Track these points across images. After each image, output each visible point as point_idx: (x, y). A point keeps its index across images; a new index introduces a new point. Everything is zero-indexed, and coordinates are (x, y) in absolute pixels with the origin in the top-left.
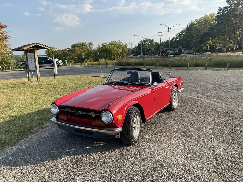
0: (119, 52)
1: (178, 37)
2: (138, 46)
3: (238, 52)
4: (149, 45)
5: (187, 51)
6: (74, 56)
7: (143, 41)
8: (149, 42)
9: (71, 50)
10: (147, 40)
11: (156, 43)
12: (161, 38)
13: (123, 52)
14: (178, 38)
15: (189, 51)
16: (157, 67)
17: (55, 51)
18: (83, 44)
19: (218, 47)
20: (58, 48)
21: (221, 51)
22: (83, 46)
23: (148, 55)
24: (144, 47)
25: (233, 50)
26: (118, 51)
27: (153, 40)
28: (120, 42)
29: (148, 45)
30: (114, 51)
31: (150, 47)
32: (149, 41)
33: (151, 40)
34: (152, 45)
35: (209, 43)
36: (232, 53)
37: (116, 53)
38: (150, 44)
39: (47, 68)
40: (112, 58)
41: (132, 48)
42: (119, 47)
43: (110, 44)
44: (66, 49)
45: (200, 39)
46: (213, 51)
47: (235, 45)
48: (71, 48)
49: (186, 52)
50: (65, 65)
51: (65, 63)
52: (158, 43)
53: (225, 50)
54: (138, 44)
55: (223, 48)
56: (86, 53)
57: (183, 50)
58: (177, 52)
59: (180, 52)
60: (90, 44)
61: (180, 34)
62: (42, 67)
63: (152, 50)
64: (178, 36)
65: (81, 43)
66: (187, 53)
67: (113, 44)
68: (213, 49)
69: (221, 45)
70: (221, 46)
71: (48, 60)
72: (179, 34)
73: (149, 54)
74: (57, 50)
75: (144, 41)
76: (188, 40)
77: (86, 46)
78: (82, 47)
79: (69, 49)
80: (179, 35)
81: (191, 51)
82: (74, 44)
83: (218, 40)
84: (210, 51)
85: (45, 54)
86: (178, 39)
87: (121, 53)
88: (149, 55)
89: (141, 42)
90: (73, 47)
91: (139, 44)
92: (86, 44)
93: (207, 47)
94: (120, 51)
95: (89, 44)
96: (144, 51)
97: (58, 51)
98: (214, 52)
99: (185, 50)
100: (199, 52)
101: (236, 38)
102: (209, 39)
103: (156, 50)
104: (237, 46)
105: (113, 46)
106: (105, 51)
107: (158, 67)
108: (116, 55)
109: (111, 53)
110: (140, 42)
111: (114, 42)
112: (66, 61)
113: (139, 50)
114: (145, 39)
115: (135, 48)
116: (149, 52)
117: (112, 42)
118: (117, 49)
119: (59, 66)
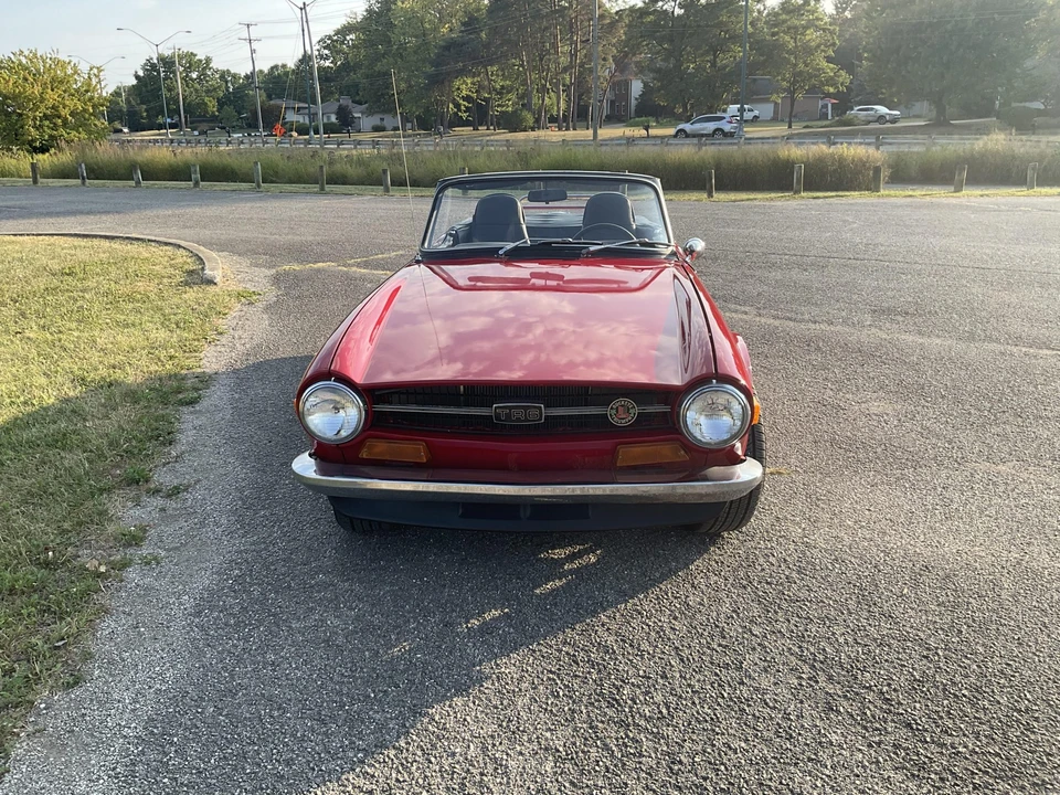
0: (65, 112)
1: (327, 52)
2: (135, 82)
3: (574, 129)
4: (192, 79)
5: (375, 120)
7: (159, 60)
8: (189, 69)
10: (180, 57)
11: (224, 75)
12: (253, 51)
14: (327, 58)
15: (382, 119)
19: (499, 106)
21: (511, 123)
23: (196, 133)
24: (172, 90)
25: (553, 120)
26: (54, 106)
27: (208, 60)
29: (187, 81)
30: (35, 104)
31: (196, 90)
32: (190, 61)
33: (201, 61)
34: (207, 81)
35: (465, 86)
36: (553, 135)
37: (46, 117)
38: (194, 76)
40: (30, 143)
42: (56, 82)
45: (430, 70)
46: (481, 125)
47: (563, 105)
49: (367, 122)
52: (236, 77)
53: (530, 119)
54: (137, 77)
55: (521, 110)
57: (356, 115)
58: (332, 124)
59: (345, 122)
61: (337, 41)
63: (212, 106)
64: (325, 48)
66: (376, 129)
67: (20, 64)
68: (480, 115)
69: (509, 100)
70: (509, 104)
72: (330, 38)
73: (204, 126)
75: (167, 63)
76: (378, 67)
80: (332, 44)
81: (389, 121)
83: (496, 77)
84: (466, 123)
86: (327, 63)
87: (72, 114)
88: (203, 133)
89: (151, 67)
91: (141, 73)
93: (457, 106)
94: (67, 103)
96: (175, 112)
98: (482, 128)
99: (369, 113)
100: (429, 122)
101: (565, 70)
102: (462, 73)
103: (228, 109)
104: (569, 106)
105: (25, 78)
107: (328, 188)
108: (47, 123)
109: (20, 115)
110: (146, 64)
111: (26, 53)
113: (145, 107)
115: (117, 94)
116: (199, 116)
117: (12, 56)
118: (52, 97)
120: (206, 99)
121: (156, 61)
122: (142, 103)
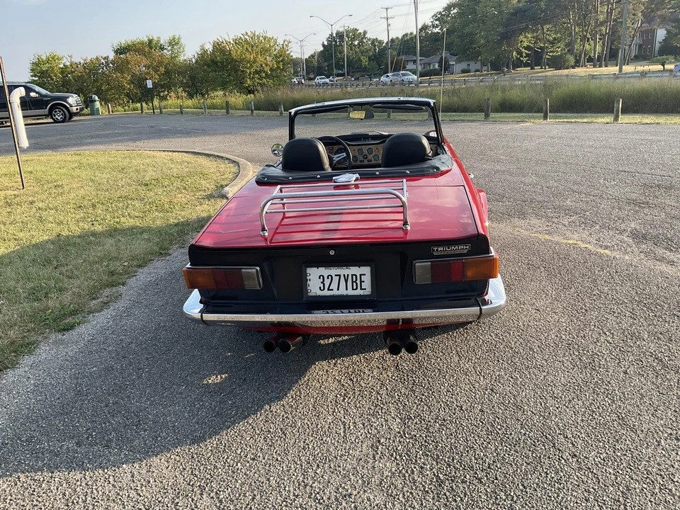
0: (267, 69)
1: (437, 22)
2: (322, 49)
3: (606, 66)
4: (355, 46)
5: (464, 65)
6: (125, 80)
7: (337, 34)
8: (353, 39)
9: (113, 62)
10: (348, 32)
11: (374, 41)
12: (388, 25)
13: (278, 68)
14: (437, 26)
15: (469, 65)
17: (62, 66)
18: (150, 41)
19: (551, 52)
20: (71, 57)
21: (557, 63)
22: (151, 48)
23: (353, 79)
24: (341, 52)
25: (590, 60)
26: (261, 65)
27: (365, 33)
28: (269, 35)
29: (351, 46)
30: (251, 65)
31: (356, 52)
32: (354, 34)
33: (360, 33)
34: (363, 46)
35: (526, 40)
36: (589, 70)
37: (257, 72)
38: (356, 43)
39: (34, 122)
40: (247, 88)
41: (306, 56)
42: (265, 51)
43: (237, 42)
44: (97, 58)
45: (500, 29)
46: (536, 66)
47: (598, 48)
48: (112, 56)
49: (458, 67)
50: (94, 112)
51: (93, 106)
52: (381, 42)
53: (572, 60)
54: (324, 46)
55: (565, 54)
56: (162, 70)
57: (451, 63)
58: (436, 69)
59: (446, 68)
60: (174, 43)
61: (444, 15)
63: (365, 61)
64: (436, 20)
65: (146, 39)
66: (464, 71)
67: (246, 40)
68: (536, 59)
69: (559, 48)
70: (559, 50)
71: (33, 94)
72: (440, 13)
73: (357, 75)
74: (68, 64)
75: (340, 35)
76: (467, 30)
77: (162, 48)
78: (150, 53)
79: (106, 58)
80: (441, 18)
81: (474, 66)
82: (123, 42)
83: (548, 31)
84: (526, 65)
85: (32, 76)
86: (437, 30)
87: (271, 70)
88: (357, 79)
89: (331, 39)
90: (120, 51)
91: (326, 43)
92: (162, 42)
93: (520, 53)
94: (269, 63)
95: (170, 43)
96: (340, 67)
97: (71, 65)
98: (537, 68)
99: (458, 61)
100: (498, 66)
101: (602, 24)
102: (525, 30)
103: (374, 64)
104: (603, 51)
105: (247, 49)
106: (222, 63)
108: (257, 76)
109: (243, 71)
110: (329, 38)
111: (249, 34)
112: (97, 98)
113: (326, 64)
114: (341, 30)
115: (313, 56)
116: (356, 68)
117: (242, 36)
118: (260, 59)
119: (71, 115)
120: (362, 58)
121: (335, 35)
122: (325, 62)
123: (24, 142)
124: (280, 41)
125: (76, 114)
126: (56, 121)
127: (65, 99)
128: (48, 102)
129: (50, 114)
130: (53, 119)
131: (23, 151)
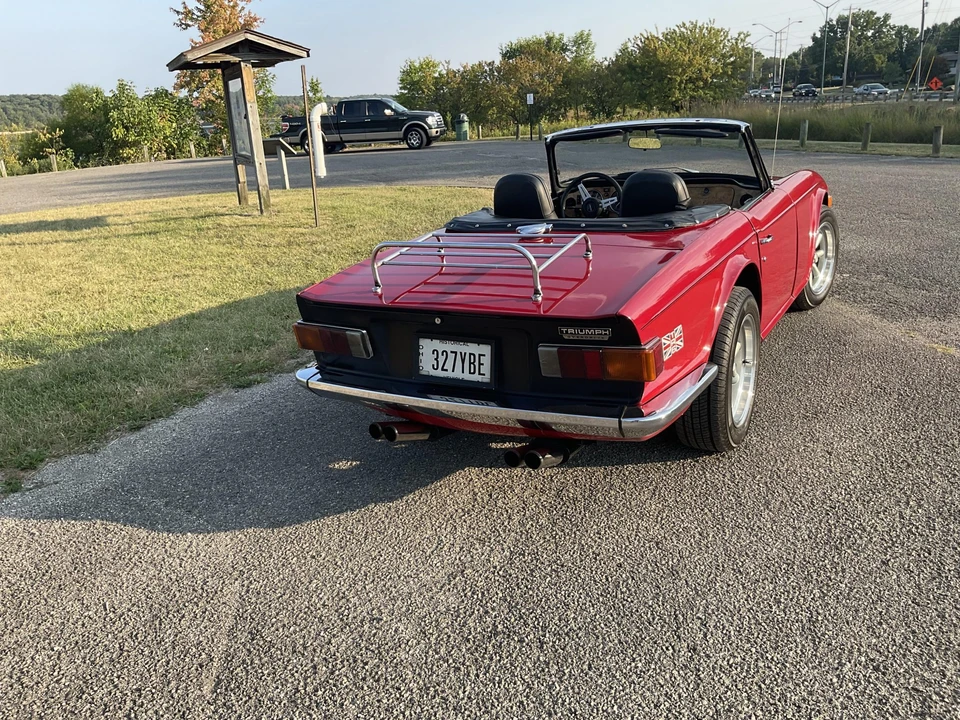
0: (707, 75)
2: (811, 43)
4: (867, 38)
6: (508, 92)
7: (838, 21)
8: (865, 28)
9: (499, 70)
10: (856, 18)
11: (901, 31)
12: (925, 5)
13: (725, 73)
16: (865, 147)
17: (436, 75)
18: (550, 39)
20: (448, 63)
22: (549, 49)
24: (842, 48)
26: (700, 70)
27: (887, 17)
28: (717, 26)
29: (860, 40)
30: (683, 70)
31: (867, 48)
32: (867, 20)
33: (878, 19)
34: (881, 38)
37: (690, 80)
38: (870, 34)
39: (389, 147)
40: (673, 103)
41: (785, 56)
42: (708, 49)
43: (670, 37)
44: (480, 64)
48: (498, 60)
50: (461, 136)
51: (461, 128)
52: (913, 32)
54: (814, 39)
56: (560, 79)
60: (581, 40)
62: (370, 145)
63: (880, 60)
65: (544, 37)
67: (682, 34)
71: (388, 112)
74: (444, 72)
75: (843, 22)
77: (564, 49)
78: (547, 55)
79: (491, 64)
82: (515, 42)
85: (401, 88)
87: (713, 76)
89: (829, 28)
90: (509, 54)
91: (818, 35)
92: (565, 40)
94: (711, 66)
95: (575, 42)
96: (837, 71)
97: (447, 74)
103: (897, 66)
105: (681, 47)
106: (642, 68)
108: (690, 85)
109: (670, 80)
110: (825, 26)
111: (687, 25)
112: (466, 118)
113: (813, 66)
114: (846, 14)
115: (795, 55)
116: (864, 73)
117: (677, 29)
118: (699, 60)
119: (430, 140)
120: (876, 57)
121: (835, 23)
122: (814, 63)
123: (322, 172)
124: (733, 34)
125: (436, 139)
126: (411, 147)
127: (423, 118)
128: (404, 122)
129: (405, 139)
130: (408, 144)
131: (322, 183)
